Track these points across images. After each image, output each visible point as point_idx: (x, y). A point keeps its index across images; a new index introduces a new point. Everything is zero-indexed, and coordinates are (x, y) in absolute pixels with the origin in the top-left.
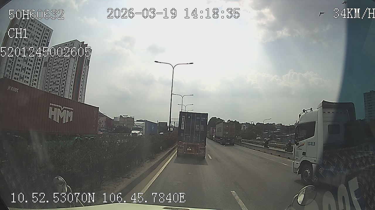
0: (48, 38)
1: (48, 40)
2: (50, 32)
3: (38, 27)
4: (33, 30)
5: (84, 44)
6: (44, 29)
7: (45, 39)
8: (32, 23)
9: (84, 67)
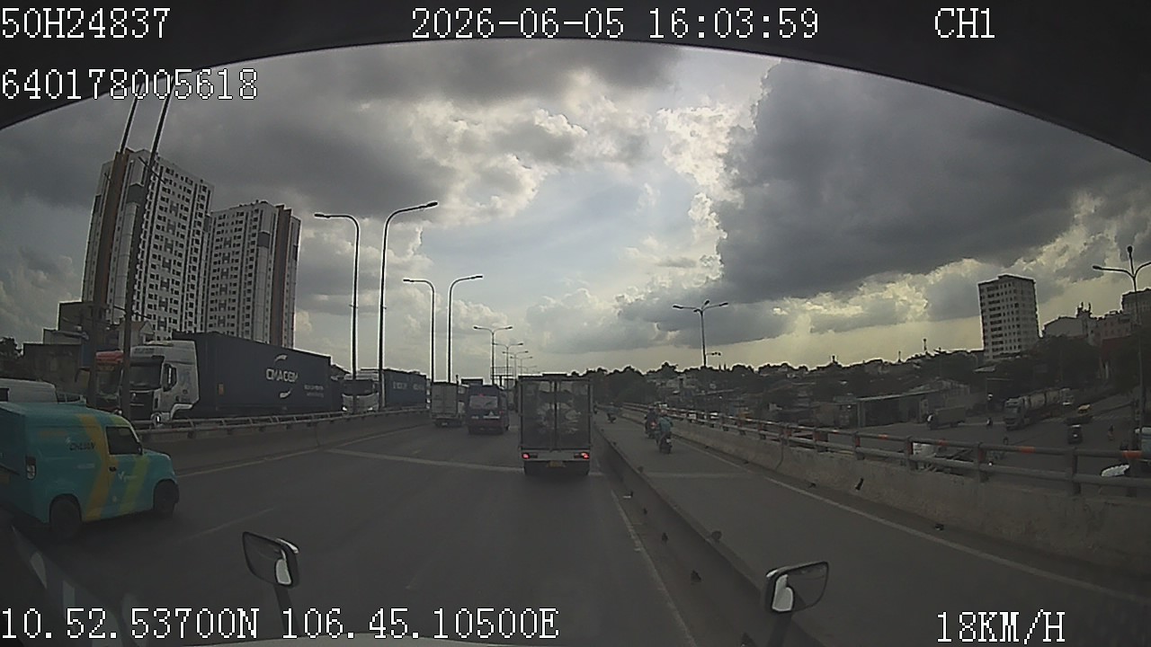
0: (207, 207)
1: (206, 212)
2: (209, 192)
3: (184, 184)
4: (173, 193)
5: (285, 208)
6: (196, 189)
7: (200, 210)
8: (168, 177)
9: (288, 264)
